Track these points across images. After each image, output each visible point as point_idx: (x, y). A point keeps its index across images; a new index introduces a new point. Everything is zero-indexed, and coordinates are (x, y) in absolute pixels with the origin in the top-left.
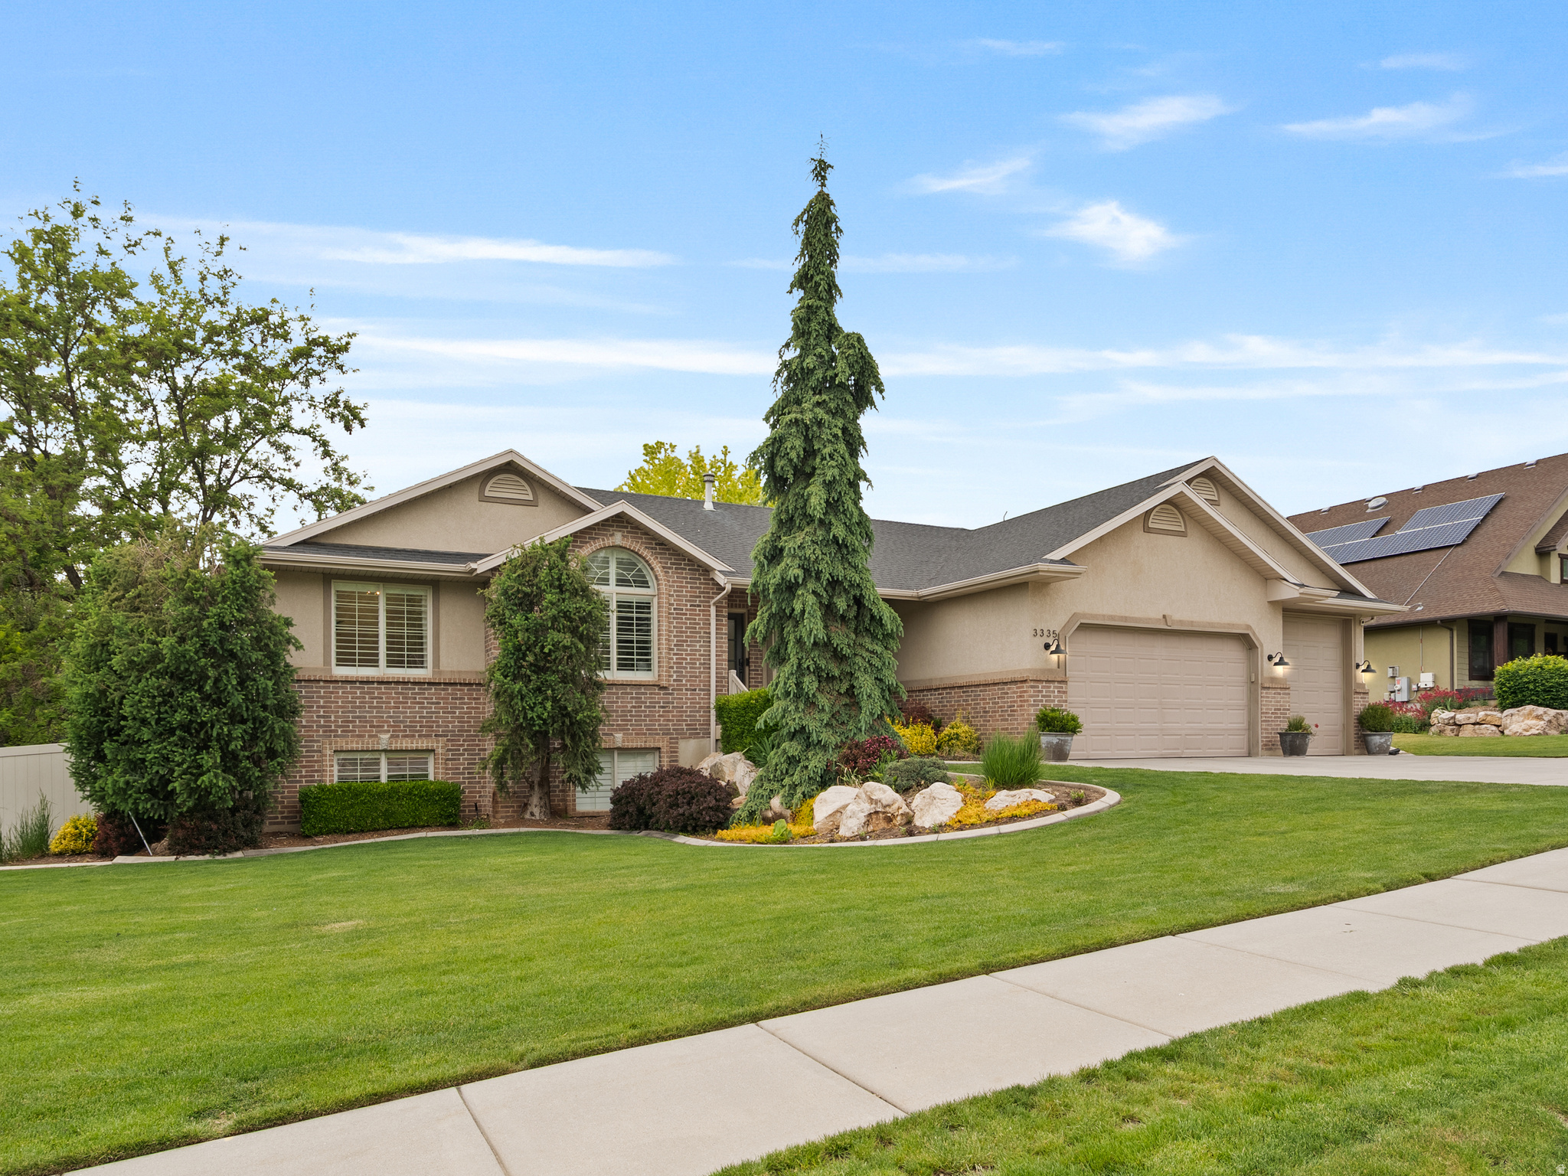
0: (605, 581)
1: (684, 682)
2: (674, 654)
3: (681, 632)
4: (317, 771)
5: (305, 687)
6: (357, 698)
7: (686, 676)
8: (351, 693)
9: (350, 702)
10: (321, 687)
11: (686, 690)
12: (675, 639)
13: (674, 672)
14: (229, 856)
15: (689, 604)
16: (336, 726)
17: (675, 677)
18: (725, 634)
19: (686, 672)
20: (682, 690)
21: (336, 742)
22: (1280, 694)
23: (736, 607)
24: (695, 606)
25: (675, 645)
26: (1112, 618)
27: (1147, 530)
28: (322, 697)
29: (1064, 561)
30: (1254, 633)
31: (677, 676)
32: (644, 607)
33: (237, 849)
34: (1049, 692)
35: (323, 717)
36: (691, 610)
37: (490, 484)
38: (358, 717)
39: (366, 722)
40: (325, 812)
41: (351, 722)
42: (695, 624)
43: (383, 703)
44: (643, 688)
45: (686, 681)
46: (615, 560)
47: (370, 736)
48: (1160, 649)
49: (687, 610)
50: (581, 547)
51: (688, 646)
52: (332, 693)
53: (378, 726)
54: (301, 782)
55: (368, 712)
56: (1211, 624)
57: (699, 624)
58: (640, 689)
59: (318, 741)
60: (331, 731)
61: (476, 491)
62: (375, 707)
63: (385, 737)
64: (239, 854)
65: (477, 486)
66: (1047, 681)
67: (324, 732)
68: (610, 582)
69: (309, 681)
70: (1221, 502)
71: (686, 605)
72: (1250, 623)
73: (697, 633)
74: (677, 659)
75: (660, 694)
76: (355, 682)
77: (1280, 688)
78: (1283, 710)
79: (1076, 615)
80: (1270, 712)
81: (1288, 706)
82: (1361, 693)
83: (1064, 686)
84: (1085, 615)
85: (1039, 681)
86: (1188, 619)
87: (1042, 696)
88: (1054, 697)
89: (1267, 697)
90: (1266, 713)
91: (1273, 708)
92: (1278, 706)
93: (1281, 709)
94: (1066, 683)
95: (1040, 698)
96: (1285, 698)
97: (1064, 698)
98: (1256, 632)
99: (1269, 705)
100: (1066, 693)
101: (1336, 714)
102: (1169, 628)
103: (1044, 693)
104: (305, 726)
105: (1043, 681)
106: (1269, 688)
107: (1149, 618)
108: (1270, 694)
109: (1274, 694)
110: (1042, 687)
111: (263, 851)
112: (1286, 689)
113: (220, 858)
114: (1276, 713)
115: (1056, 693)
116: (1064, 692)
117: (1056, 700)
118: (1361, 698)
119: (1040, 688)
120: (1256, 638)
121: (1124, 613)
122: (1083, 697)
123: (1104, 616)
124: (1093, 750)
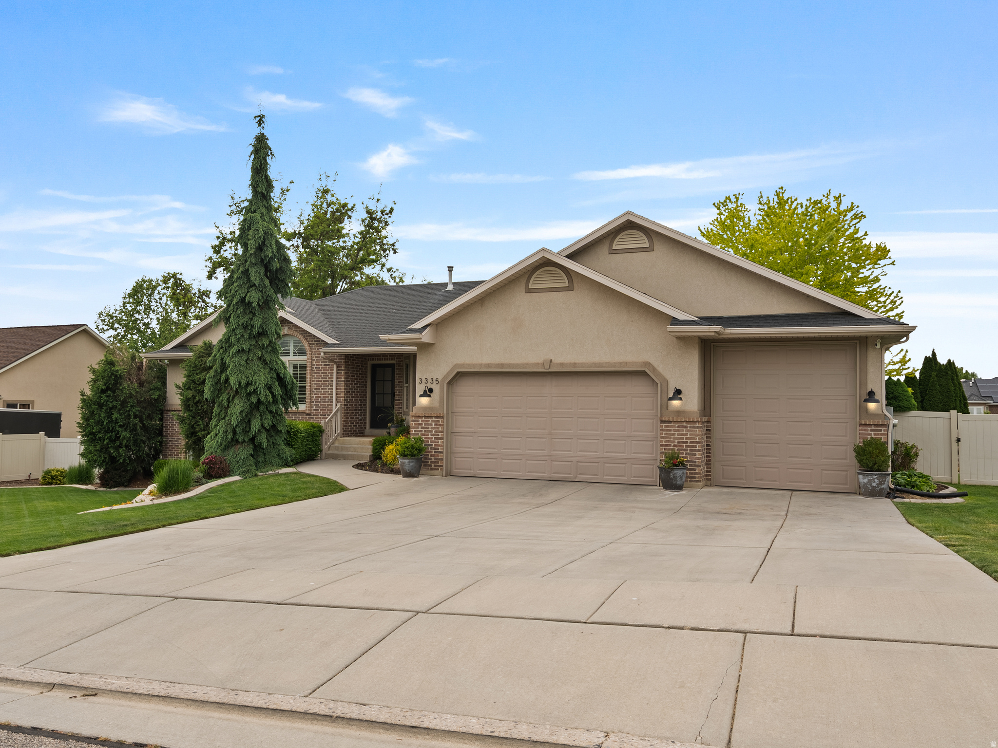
0: (287, 354)
1: (319, 411)
2: (315, 394)
3: (319, 381)
7: (320, 407)
11: (321, 415)
12: (315, 385)
13: (314, 405)
15: (323, 364)
17: (314, 408)
18: (343, 381)
19: (321, 405)
20: (318, 415)
24: (326, 365)
25: (315, 389)
27: (529, 291)
29: (424, 328)
30: (655, 370)
31: (316, 407)
32: (303, 367)
33: (117, 487)
36: (324, 368)
42: (326, 376)
44: (298, 414)
45: (321, 410)
46: (293, 341)
49: (322, 368)
51: (322, 389)
57: (328, 376)
58: (296, 415)
59: (181, 439)
68: (290, 354)
70: (655, 248)
71: (322, 365)
72: (652, 361)
73: (327, 381)
74: (316, 397)
75: (306, 418)
77: (687, 422)
78: (690, 443)
79: (456, 366)
80: (672, 444)
81: (699, 439)
82: (871, 425)
83: (440, 420)
84: (462, 365)
85: (419, 417)
86: (573, 361)
87: (422, 428)
88: (432, 428)
89: (667, 430)
90: (666, 445)
91: (676, 441)
92: (683, 439)
93: (687, 442)
94: (443, 417)
95: (420, 429)
96: (694, 431)
97: (440, 429)
98: (658, 369)
99: (670, 438)
100: (443, 425)
101: (845, 448)
102: (547, 371)
103: (423, 426)
104: (177, 432)
105: (422, 417)
106: (670, 422)
107: (527, 364)
108: (672, 427)
109: (678, 427)
110: (422, 421)
111: (127, 489)
112: (693, 422)
113: (108, 490)
114: (680, 446)
115: (433, 426)
116: (440, 425)
117: (434, 430)
118: (871, 430)
119: (420, 422)
120: (659, 375)
121: (503, 361)
122: (471, 428)
123: (481, 365)
124: (480, 470)
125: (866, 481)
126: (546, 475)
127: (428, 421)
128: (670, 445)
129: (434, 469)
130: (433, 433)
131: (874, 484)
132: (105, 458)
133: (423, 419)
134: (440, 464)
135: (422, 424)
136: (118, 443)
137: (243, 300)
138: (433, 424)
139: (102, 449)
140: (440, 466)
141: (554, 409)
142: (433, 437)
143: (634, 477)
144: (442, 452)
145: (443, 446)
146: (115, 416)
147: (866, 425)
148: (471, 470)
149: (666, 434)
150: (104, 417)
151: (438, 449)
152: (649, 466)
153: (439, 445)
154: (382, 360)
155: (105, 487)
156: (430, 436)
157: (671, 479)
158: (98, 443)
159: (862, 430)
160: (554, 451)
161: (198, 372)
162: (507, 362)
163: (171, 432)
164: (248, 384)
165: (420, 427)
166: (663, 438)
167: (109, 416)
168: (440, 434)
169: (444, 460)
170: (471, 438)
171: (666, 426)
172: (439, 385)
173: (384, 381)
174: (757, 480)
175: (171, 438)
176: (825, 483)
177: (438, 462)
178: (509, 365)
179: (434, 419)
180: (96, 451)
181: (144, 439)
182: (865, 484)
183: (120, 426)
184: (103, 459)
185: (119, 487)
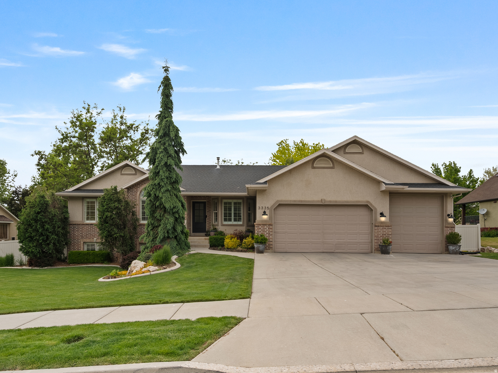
4: (79, 247)
5: (77, 226)
6: (89, 229)
8: (88, 227)
9: (87, 230)
10: (81, 226)
14: (43, 268)
16: (84, 236)
21: (84, 240)
22: (385, 228)
23: (198, 200)
26: (295, 201)
27: (313, 168)
28: (81, 228)
29: (265, 183)
30: (371, 204)
33: (46, 267)
34: (264, 228)
35: (81, 233)
37: (123, 170)
38: (89, 233)
39: (91, 235)
40: (71, 258)
41: (88, 235)
43: (95, 230)
47: (92, 239)
48: (323, 212)
50: (141, 186)
52: (83, 227)
53: (94, 236)
54: (76, 250)
55: (92, 232)
56: (347, 202)
59: (80, 240)
60: (83, 237)
61: (120, 172)
62: (93, 231)
63: (95, 239)
64: (46, 268)
65: (120, 171)
66: (263, 225)
67: (81, 237)
69: (78, 224)
70: (364, 153)
72: (370, 200)
76: (89, 224)
77: (386, 226)
78: (387, 235)
79: (278, 201)
80: (380, 236)
81: (391, 233)
82: (449, 227)
83: (271, 226)
84: (281, 201)
85: (259, 225)
86: (335, 200)
87: (261, 230)
88: (266, 230)
89: (378, 230)
90: (377, 236)
91: (381, 234)
92: (384, 233)
93: (386, 235)
94: (272, 225)
95: (260, 231)
96: (389, 230)
97: (271, 231)
98: (373, 204)
99: (379, 233)
100: (272, 229)
101: (437, 236)
102: (324, 204)
103: (262, 229)
104: (77, 236)
105: (261, 225)
106: (379, 226)
107: (314, 201)
108: (379, 228)
109: (382, 228)
110: (261, 227)
111: (53, 267)
112: (389, 226)
113: (41, 268)
114: (383, 236)
115: (267, 229)
116: (271, 229)
117: (267, 231)
118: (449, 229)
119: (260, 227)
120: (373, 206)
121: (301, 199)
122: (284, 230)
123: (291, 201)
124: (289, 249)
125: (454, 248)
126: (321, 251)
127: (265, 227)
128: (379, 236)
129: (268, 249)
130: (267, 232)
131: (457, 250)
132: (39, 250)
133: (262, 226)
134: (271, 247)
135: (261, 228)
136: (48, 242)
137: (166, 163)
138: (267, 228)
139: (36, 245)
140: (271, 248)
141: (325, 221)
142: (267, 234)
143: (361, 250)
144: (272, 241)
145: (272, 238)
146: (47, 226)
147: (448, 227)
148: (284, 249)
149: (377, 231)
150: (39, 228)
151: (270, 240)
152: (367, 245)
153: (270, 238)
154: (199, 200)
155: (38, 267)
156: (265, 234)
157: (388, 250)
158: (34, 242)
159: (446, 229)
160: (325, 239)
161: (112, 202)
162: (303, 200)
163: (73, 236)
164: (174, 207)
165: (260, 230)
166: (376, 233)
167: (43, 227)
168: (271, 233)
169: (273, 245)
170: (284, 234)
171: (377, 228)
172: (269, 210)
173: (199, 210)
174: (404, 250)
175: (73, 239)
176: (430, 250)
177: (270, 246)
178: (305, 201)
179: (267, 226)
180: (34, 246)
181: (63, 240)
182: (453, 249)
183: (50, 232)
184: (38, 251)
185: (48, 266)
